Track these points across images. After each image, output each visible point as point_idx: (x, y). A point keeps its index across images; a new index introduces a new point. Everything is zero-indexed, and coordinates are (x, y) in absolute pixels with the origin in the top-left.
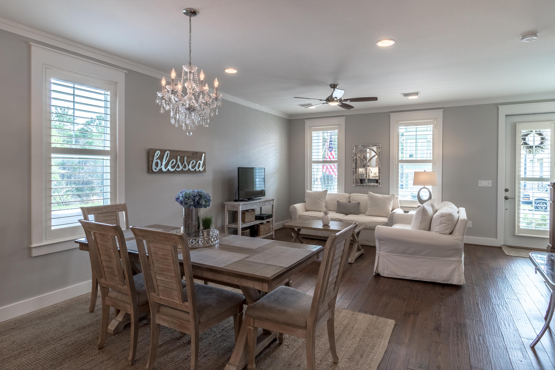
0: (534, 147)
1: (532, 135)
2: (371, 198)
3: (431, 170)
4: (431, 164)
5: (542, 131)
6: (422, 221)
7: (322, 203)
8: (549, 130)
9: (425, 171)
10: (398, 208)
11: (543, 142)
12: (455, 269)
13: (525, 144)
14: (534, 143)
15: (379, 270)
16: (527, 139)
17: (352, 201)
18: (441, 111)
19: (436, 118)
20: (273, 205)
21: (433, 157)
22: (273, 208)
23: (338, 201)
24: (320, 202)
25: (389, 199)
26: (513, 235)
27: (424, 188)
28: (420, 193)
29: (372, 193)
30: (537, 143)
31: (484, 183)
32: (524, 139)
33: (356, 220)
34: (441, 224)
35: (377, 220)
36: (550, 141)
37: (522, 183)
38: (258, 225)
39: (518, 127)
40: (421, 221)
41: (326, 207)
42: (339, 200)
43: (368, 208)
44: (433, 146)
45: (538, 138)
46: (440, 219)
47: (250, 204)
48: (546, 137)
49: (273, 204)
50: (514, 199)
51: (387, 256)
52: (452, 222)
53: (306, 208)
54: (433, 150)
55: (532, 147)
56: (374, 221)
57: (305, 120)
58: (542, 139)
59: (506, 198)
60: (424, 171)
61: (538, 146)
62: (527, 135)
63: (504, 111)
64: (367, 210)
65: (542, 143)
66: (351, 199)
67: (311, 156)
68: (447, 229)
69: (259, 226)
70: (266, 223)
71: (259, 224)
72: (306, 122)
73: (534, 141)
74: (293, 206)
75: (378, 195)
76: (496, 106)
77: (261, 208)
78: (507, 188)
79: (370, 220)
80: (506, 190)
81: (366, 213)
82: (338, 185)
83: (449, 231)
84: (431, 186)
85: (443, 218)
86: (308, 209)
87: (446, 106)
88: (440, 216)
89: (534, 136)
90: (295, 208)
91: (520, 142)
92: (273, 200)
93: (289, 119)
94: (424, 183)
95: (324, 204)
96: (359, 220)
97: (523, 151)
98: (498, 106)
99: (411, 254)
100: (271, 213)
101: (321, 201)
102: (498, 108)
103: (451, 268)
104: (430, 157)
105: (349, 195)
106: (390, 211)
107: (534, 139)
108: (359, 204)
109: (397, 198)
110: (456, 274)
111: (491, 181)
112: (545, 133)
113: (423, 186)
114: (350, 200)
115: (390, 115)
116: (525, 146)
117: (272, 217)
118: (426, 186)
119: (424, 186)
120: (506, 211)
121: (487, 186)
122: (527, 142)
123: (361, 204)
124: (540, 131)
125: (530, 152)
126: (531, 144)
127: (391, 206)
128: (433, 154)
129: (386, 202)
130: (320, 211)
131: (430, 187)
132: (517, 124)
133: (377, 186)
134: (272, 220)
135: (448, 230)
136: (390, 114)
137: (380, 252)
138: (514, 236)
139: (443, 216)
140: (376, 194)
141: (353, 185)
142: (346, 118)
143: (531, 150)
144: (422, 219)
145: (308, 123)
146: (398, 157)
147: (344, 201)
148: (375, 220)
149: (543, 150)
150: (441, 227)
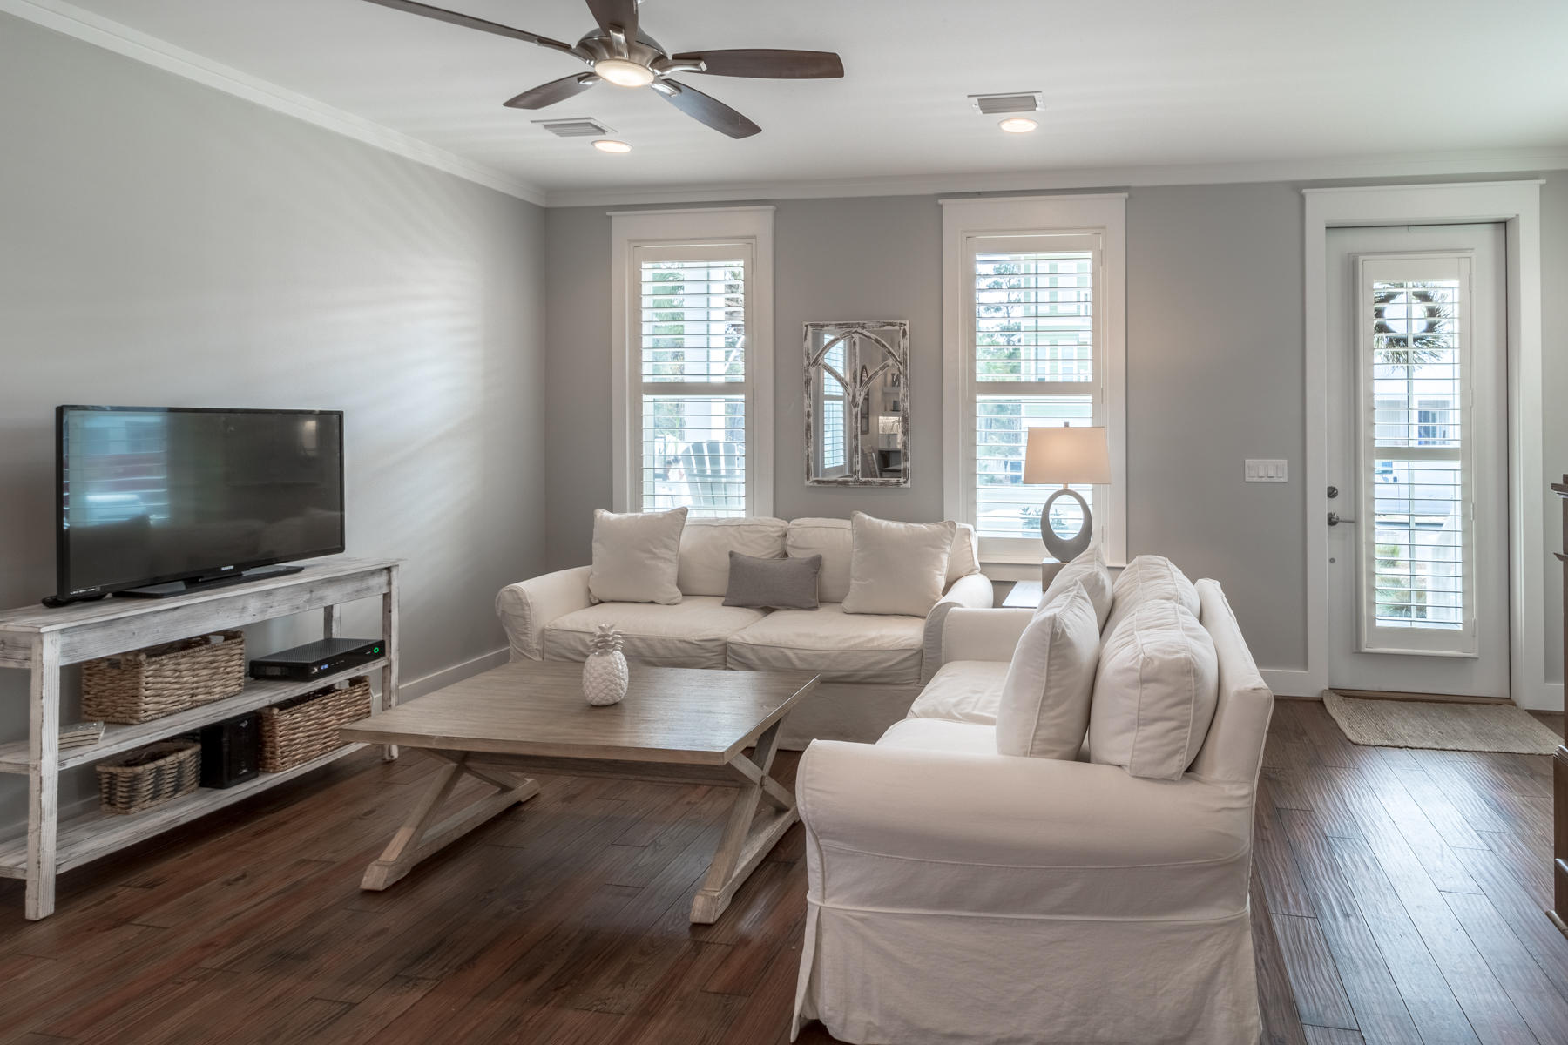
0: (1410, 340)
1: (1401, 299)
2: (866, 538)
3: (1088, 423)
4: (1089, 398)
5: (1429, 284)
6: (1050, 701)
7: (661, 564)
8: (1455, 283)
9: (1067, 425)
10: (971, 572)
11: (1435, 324)
12: (1214, 973)
13: (1382, 328)
14: (1409, 326)
15: (820, 1006)
16: (1386, 314)
17: (793, 553)
18: (1117, 203)
19: (1103, 227)
20: (387, 597)
21: (1095, 373)
22: (387, 610)
23: (731, 554)
24: (648, 562)
25: (936, 543)
26: (1355, 651)
27: (1066, 492)
28: (1052, 511)
29: (867, 517)
30: (1419, 327)
31: (1266, 469)
32: (1379, 313)
33: (791, 644)
34: (1142, 722)
35: (882, 637)
36: (1456, 321)
37: (1378, 464)
38: (267, 711)
39: (1366, 267)
40: (1044, 698)
41: (679, 585)
42: (738, 549)
43: (853, 581)
44: (1095, 331)
45: (1420, 309)
46: (1136, 693)
47: (169, 615)
48: (1443, 306)
49: (385, 590)
50: (1355, 522)
51: (861, 920)
52: (1195, 711)
53: (590, 591)
54: (1095, 345)
55: (1405, 340)
56: (870, 646)
57: (608, 214)
58: (1433, 312)
59: (1332, 521)
60: (1063, 426)
61: (1422, 339)
62: (1388, 298)
63: (1322, 208)
64: (847, 588)
65: (1431, 328)
66: (790, 541)
67: (637, 362)
68: (1175, 752)
69: (269, 718)
70: (346, 686)
71: (271, 707)
72: (614, 221)
73: (1409, 319)
74: (511, 591)
75: (893, 525)
76: (1298, 189)
77: (329, 611)
78: (1333, 486)
79: (852, 642)
80: (1332, 493)
81: (847, 604)
82: (750, 482)
83: (1180, 762)
84: (1091, 485)
85: (1153, 690)
86: (598, 593)
87: (1135, 183)
88: (1136, 675)
89: (1409, 303)
90: (520, 599)
91: (1367, 321)
92: (389, 569)
93: (543, 204)
94: (1064, 476)
95: (670, 571)
96: (805, 643)
97: (1380, 353)
98: (1304, 191)
99: (994, 906)
100: (377, 636)
101: (657, 557)
102: (1303, 198)
103: (1196, 967)
104: (1083, 371)
105: (787, 523)
106: (936, 593)
107: (1409, 311)
108: (817, 563)
109: (968, 533)
110: (1222, 997)
111: (1284, 462)
112: (1441, 292)
113: (1060, 487)
114: (784, 545)
115: (941, 206)
116: (1384, 335)
117: (382, 653)
118: (1071, 487)
119: (1066, 484)
120: (1332, 565)
121: (1272, 480)
122: (1388, 323)
123: (828, 565)
124: (1424, 286)
125: (1398, 360)
126: (1399, 328)
127: (944, 571)
128: (1095, 360)
129: (921, 552)
130: (652, 602)
131: (1085, 490)
132: (1361, 258)
133: (898, 484)
134: (384, 668)
135: (1178, 757)
136: (940, 202)
137: (823, 898)
138: (1356, 653)
139: (1148, 675)
140: (884, 523)
141: (808, 483)
142: (775, 213)
143: (1401, 350)
144: (1048, 688)
145: (623, 227)
146: (972, 373)
147: (757, 550)
148: (872, 640)
149: (1434, 350)
150: (1146, 739)
